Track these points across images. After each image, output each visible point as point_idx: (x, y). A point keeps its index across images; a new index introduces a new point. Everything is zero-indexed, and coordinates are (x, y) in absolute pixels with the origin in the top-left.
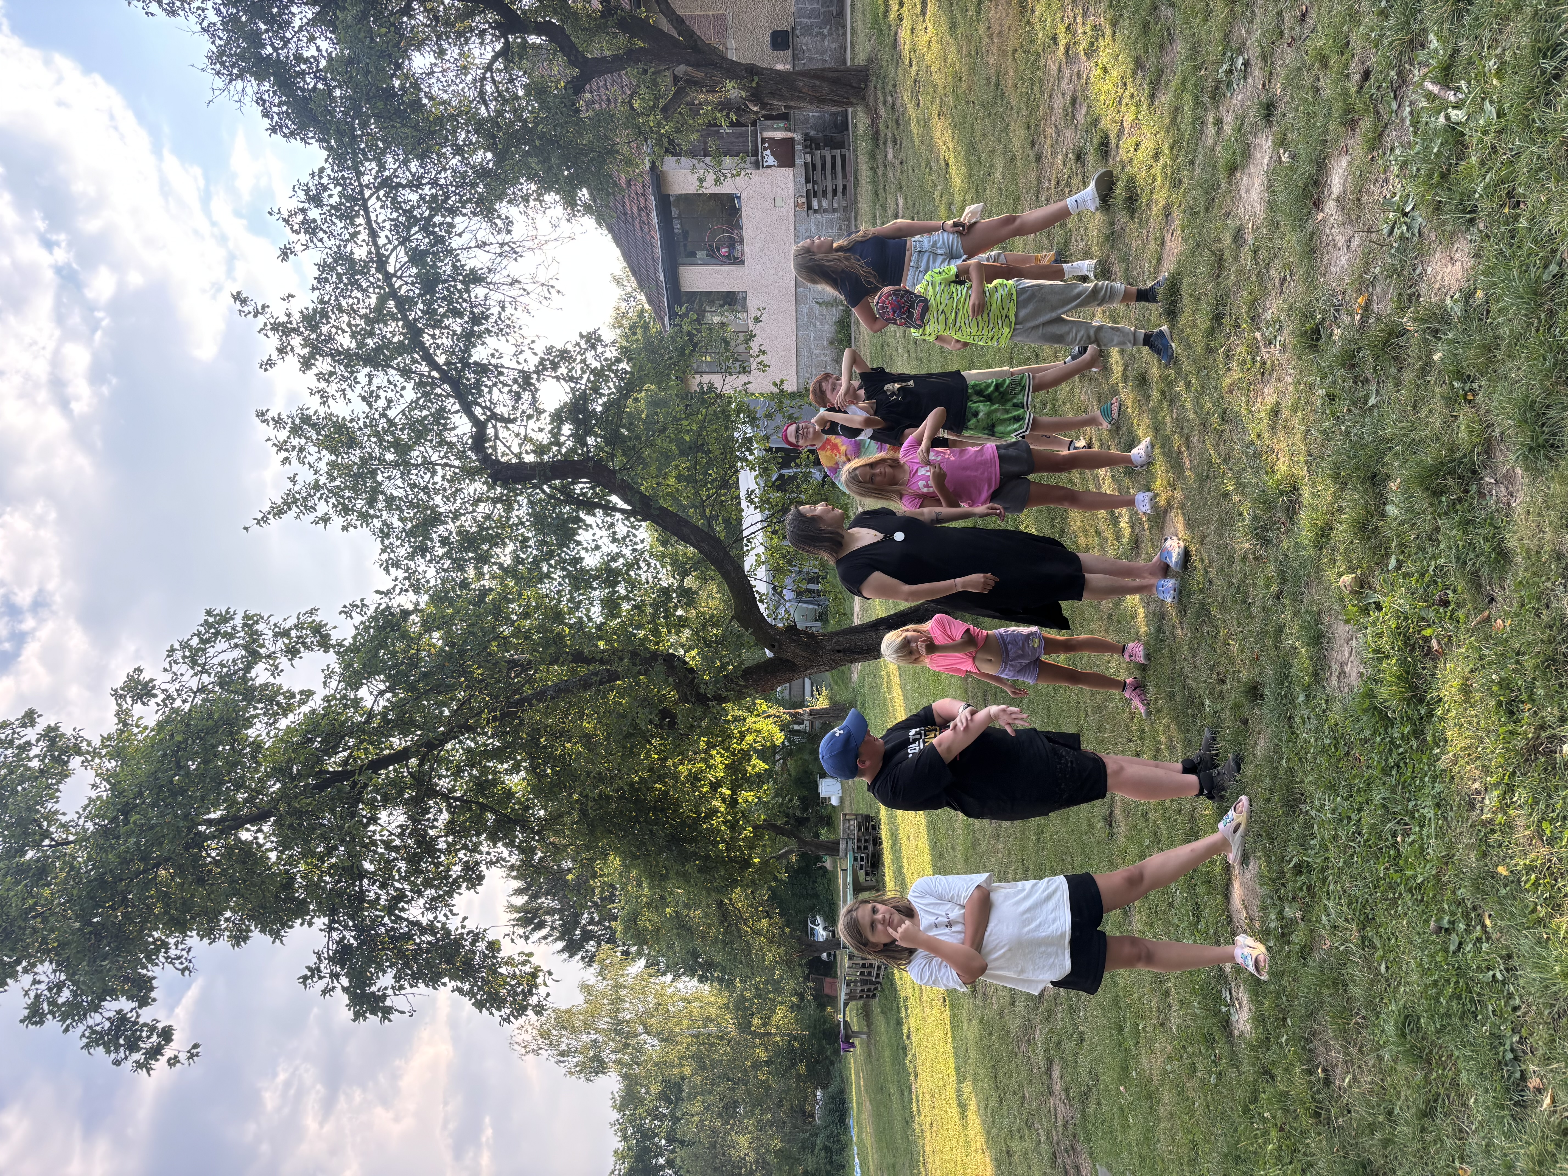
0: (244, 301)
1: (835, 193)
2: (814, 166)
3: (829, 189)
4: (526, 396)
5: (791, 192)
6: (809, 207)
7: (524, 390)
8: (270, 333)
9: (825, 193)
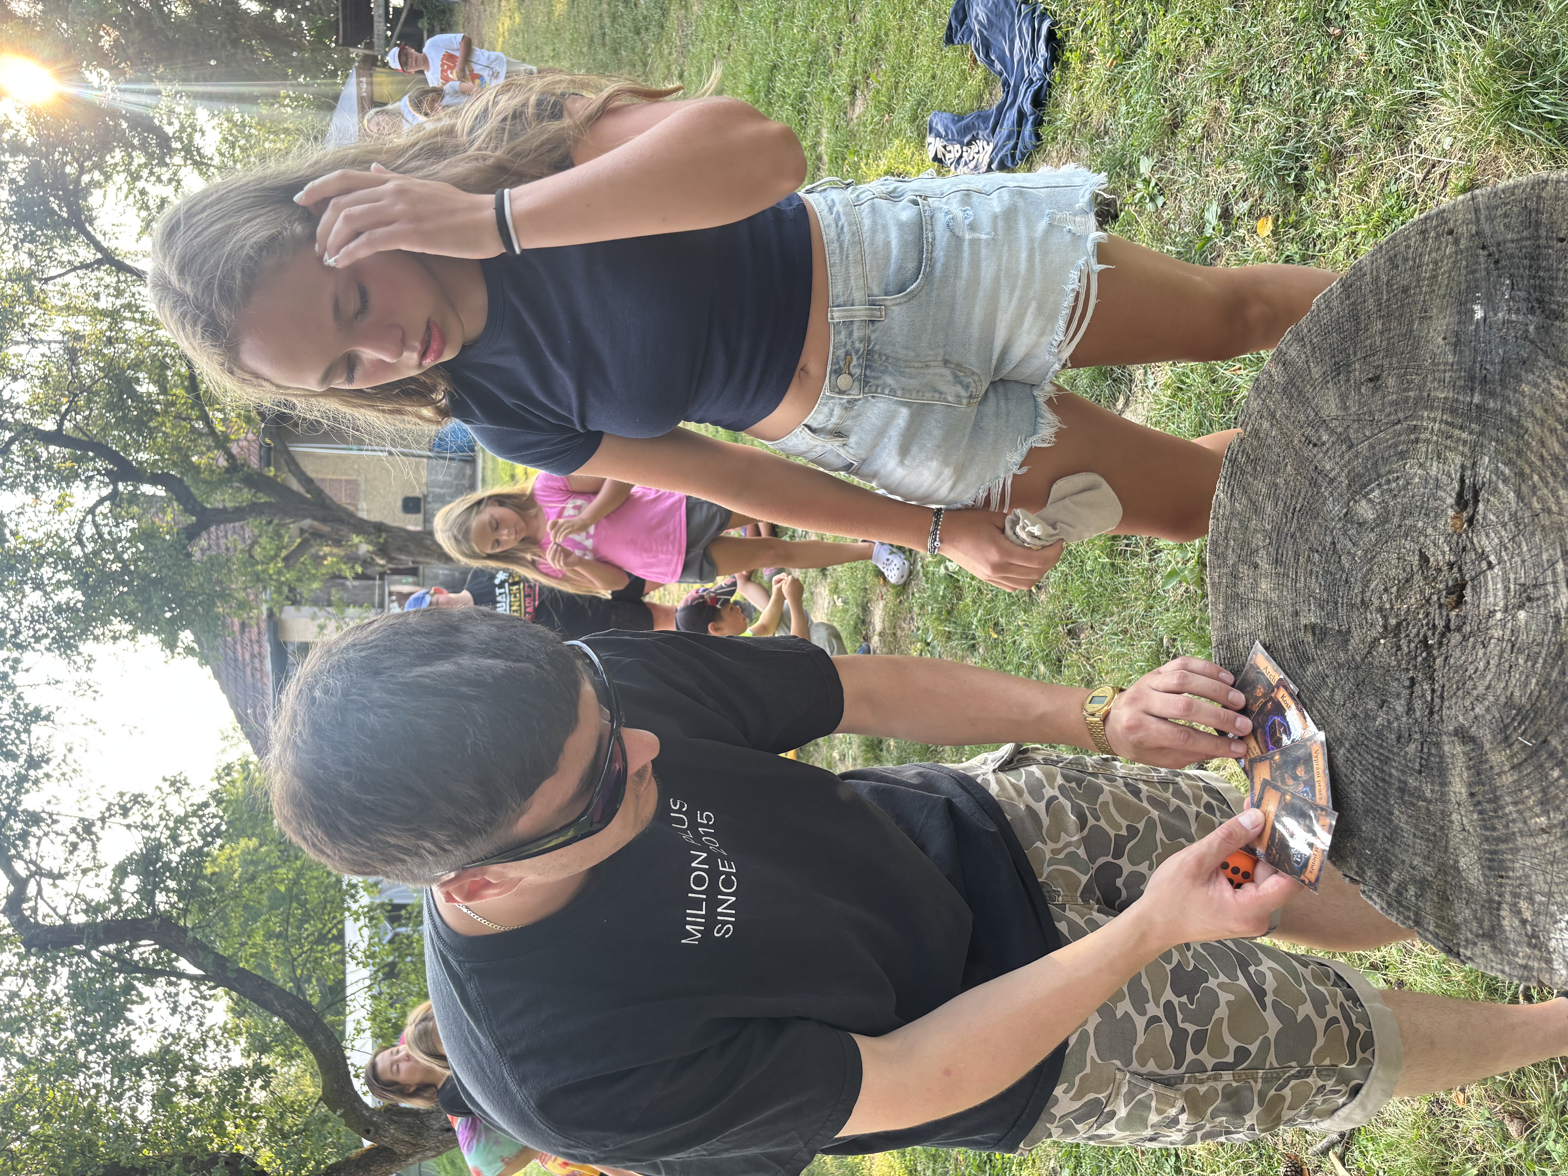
4: (85, 847)
7: (83, 840)
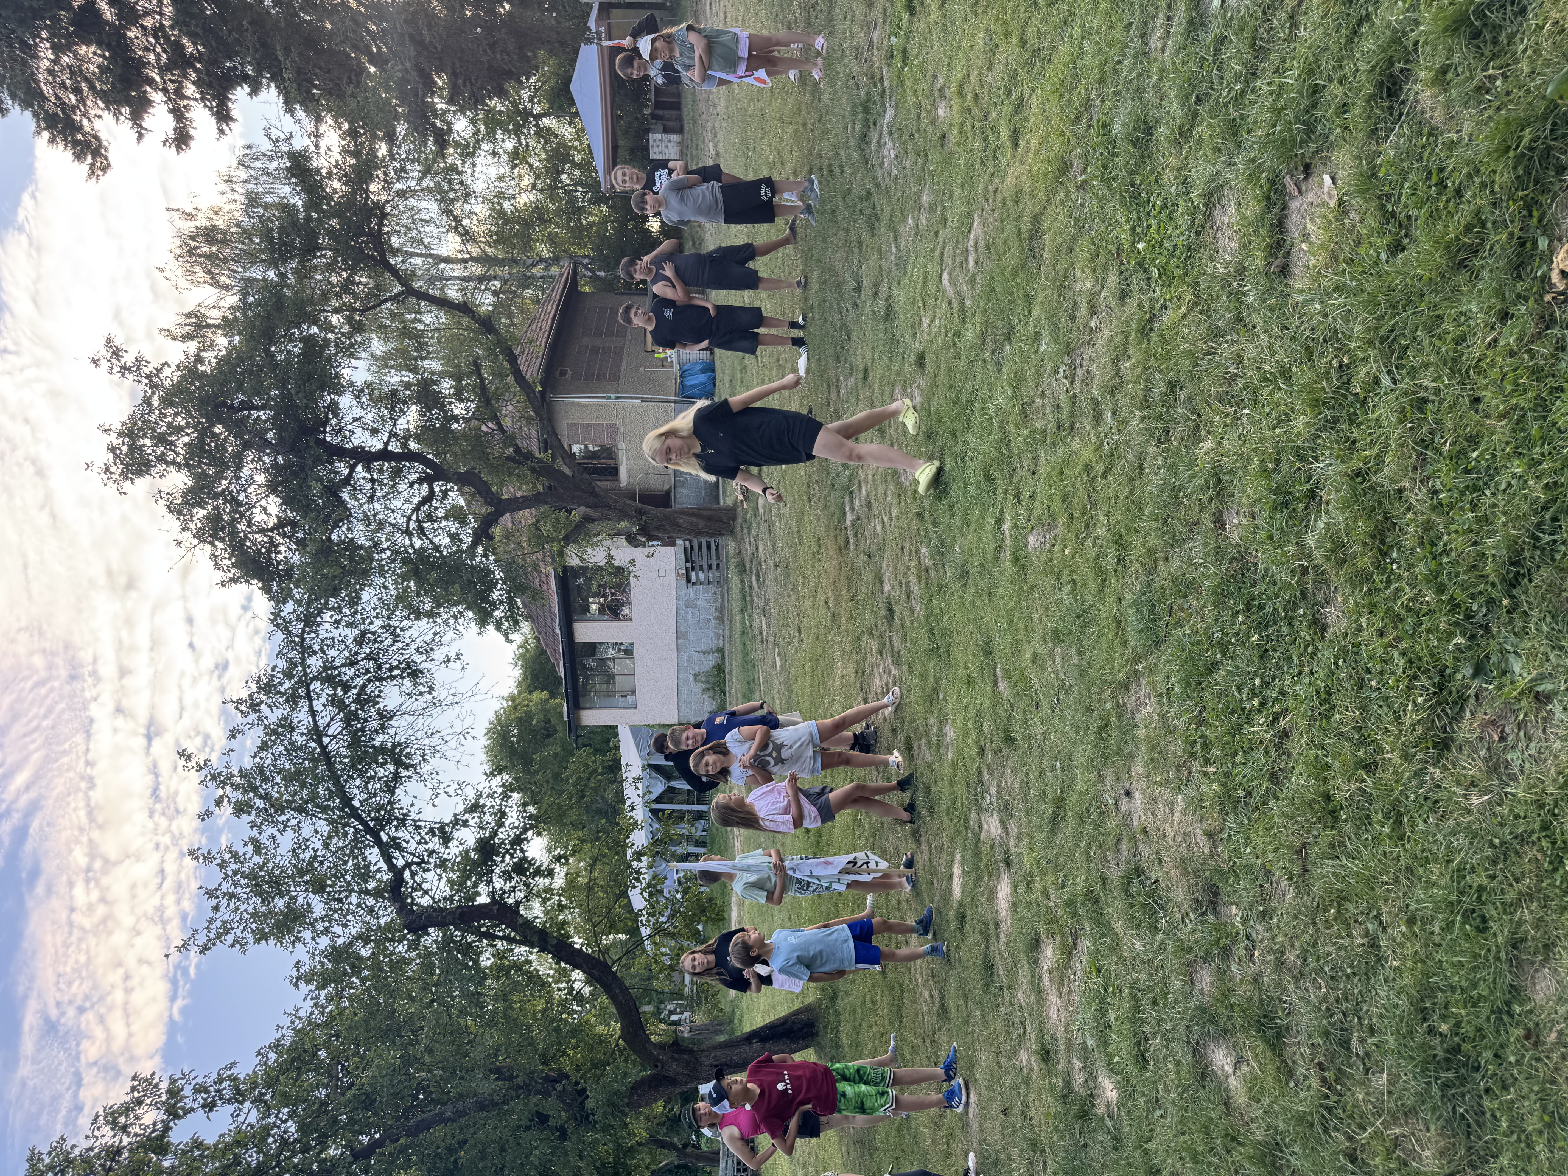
0: (189, 758)
1: (710, 567)
2: (692, 547)
3: (705, 567)
5: (673, 565)
6: (688, 581)
8: (209, 784)
9: (701, 568)
